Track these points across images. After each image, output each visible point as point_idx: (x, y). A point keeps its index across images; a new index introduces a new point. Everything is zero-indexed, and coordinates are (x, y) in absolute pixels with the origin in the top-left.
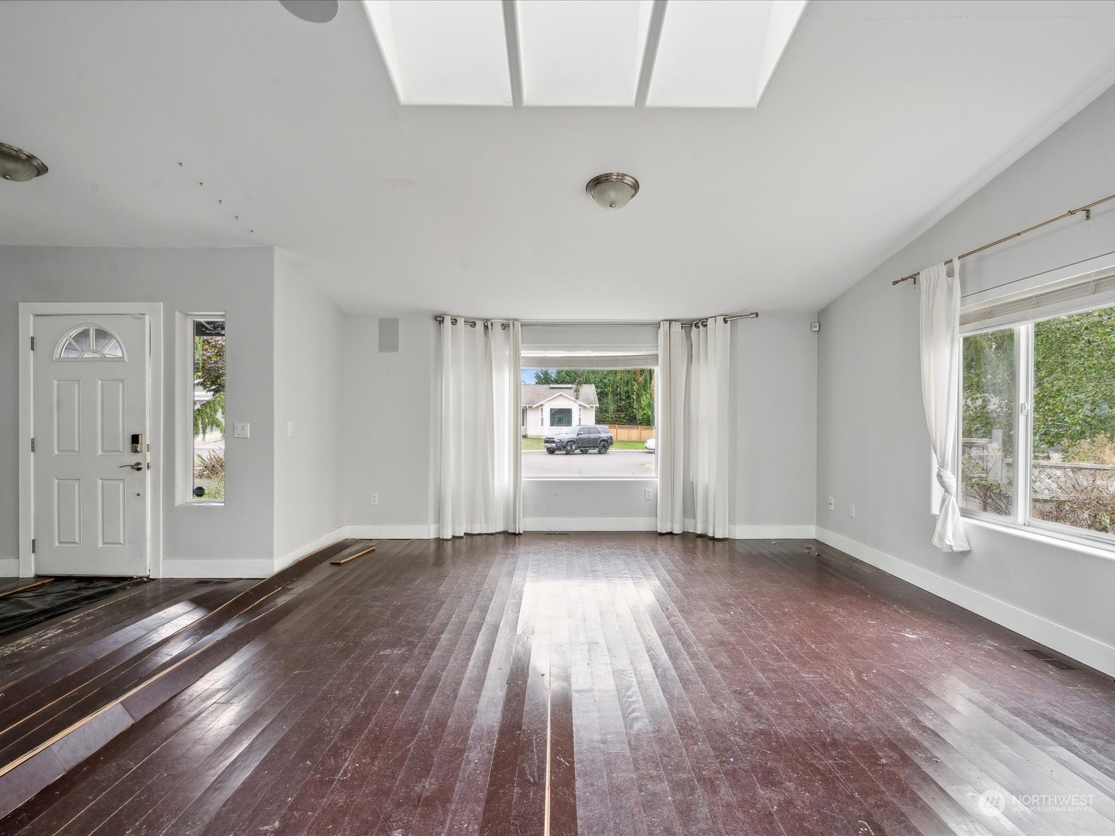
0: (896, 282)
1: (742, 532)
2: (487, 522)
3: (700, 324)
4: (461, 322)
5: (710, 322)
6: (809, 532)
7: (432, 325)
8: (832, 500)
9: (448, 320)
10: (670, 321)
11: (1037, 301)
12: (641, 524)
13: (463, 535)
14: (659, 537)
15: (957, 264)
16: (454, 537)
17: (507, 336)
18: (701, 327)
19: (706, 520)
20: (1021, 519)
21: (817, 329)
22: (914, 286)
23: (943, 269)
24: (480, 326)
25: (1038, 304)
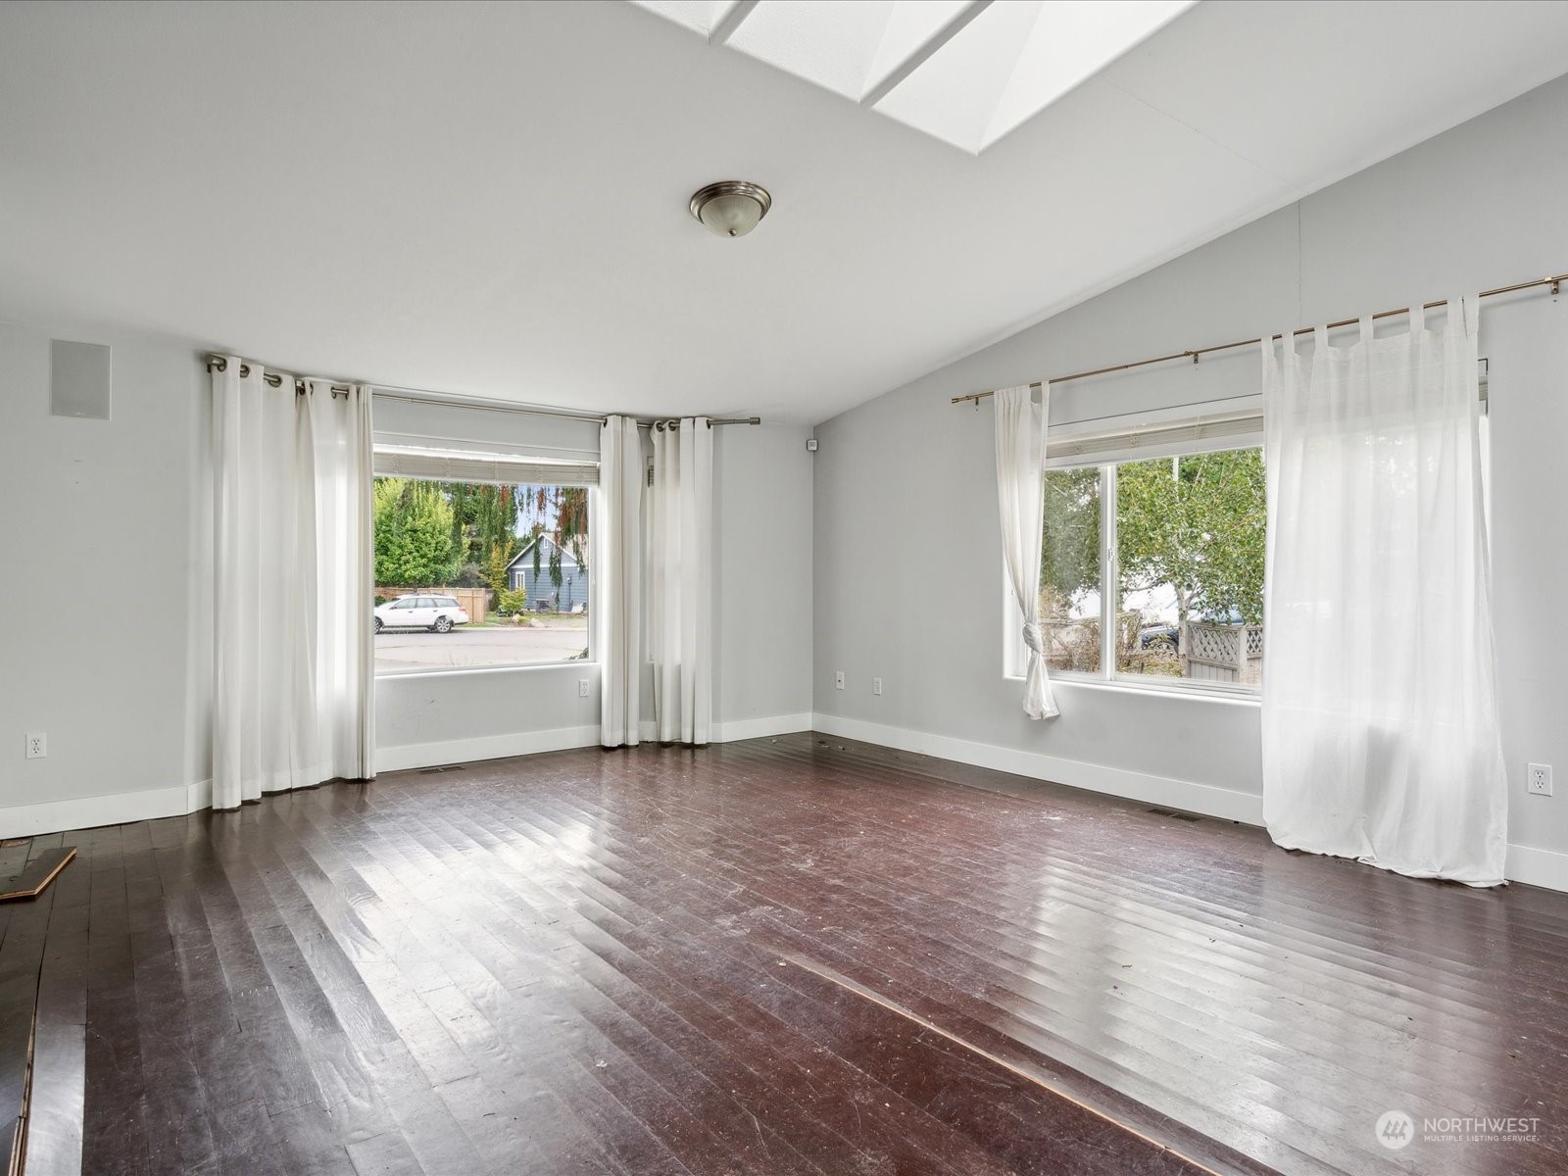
0: (957, 400)
1: (730, 732)
2: (304, 765)
3: (666, 426)
4: (257, 373)
5: (685, 425)
6: (804, 721)
7: (194, 371)
8: (841, 675)
9: (234, 366)
10: (623, 416)
11: (1134, 440)
12: (576, 736)
13: (260, 796)
14: (603, 753)
15: (1046, 388)
16: (245, 803)
17: (343, 413)
18: (668, 430)
19: (678, 718)
20: (1108, 676)
21: (815, 448)
22: (977, 407)
23: (1027, 392)
24: (289, 385)
25: (1135, 444)
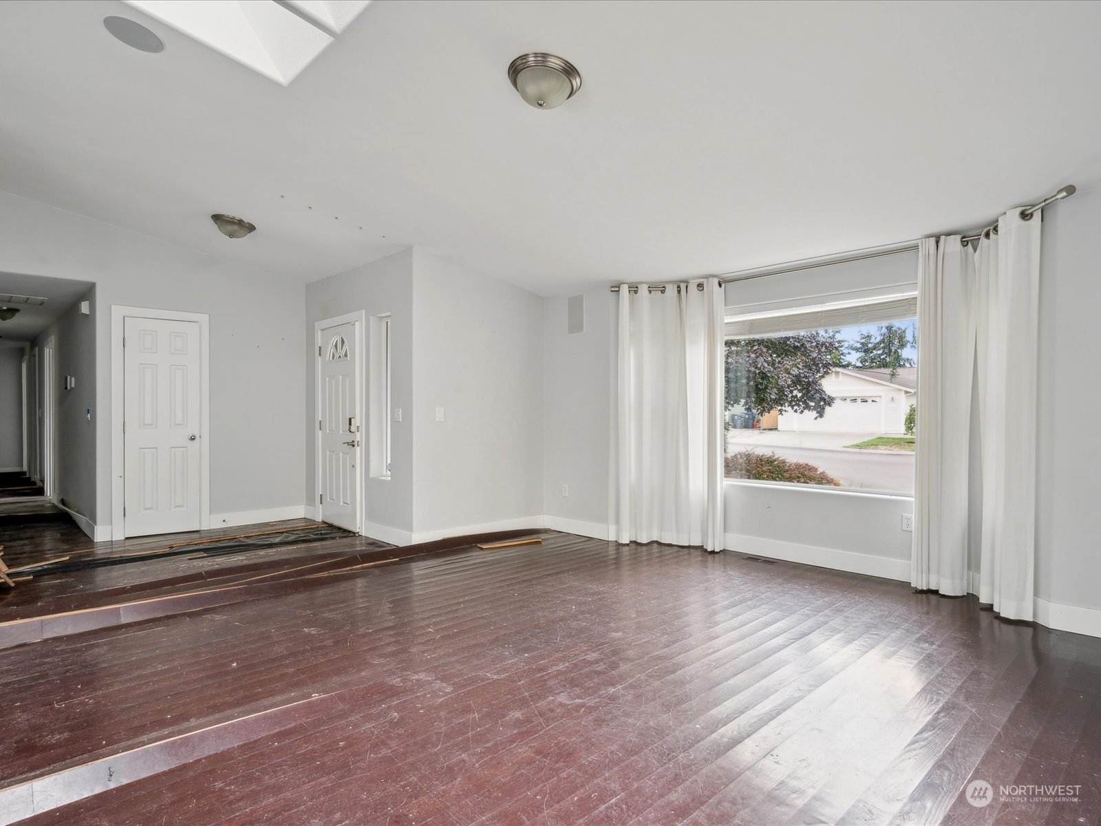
3: (991, 232)
5: (1002, 223)
7: (607, 296)
10: (937, 236)
18: (993, 235)
24: (671, 290)
